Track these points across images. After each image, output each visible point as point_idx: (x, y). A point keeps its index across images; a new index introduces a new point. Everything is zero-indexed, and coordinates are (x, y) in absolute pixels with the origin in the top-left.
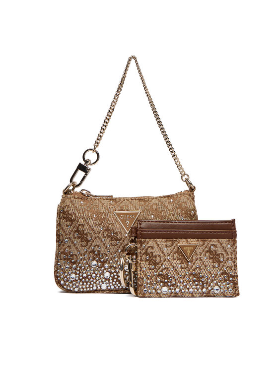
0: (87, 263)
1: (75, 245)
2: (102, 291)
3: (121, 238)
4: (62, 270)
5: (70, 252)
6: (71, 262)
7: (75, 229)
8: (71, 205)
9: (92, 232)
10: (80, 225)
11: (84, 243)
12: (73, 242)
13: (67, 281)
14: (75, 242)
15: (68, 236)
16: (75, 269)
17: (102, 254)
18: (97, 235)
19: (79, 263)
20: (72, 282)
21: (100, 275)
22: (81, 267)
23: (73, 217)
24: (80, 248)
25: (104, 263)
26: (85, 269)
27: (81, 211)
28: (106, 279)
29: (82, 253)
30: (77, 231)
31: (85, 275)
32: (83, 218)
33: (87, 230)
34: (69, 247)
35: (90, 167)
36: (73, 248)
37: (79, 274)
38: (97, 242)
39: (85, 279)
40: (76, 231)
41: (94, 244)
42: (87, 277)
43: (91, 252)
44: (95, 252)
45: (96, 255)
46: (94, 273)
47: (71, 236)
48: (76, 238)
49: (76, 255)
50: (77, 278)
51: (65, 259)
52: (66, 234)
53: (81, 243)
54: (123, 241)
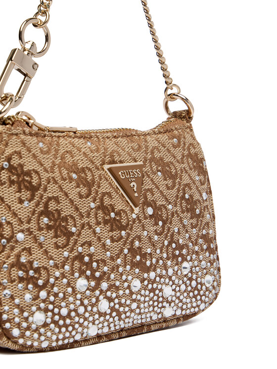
1: (41, 245)
3: (128, 225)
4: (18, 306)
5: (31, 263)
6: (36, 285)
7: (41, 208)
8: (24, 152)
9: (75, 215)
10: (50, 199)
11: (61, 240)
12: (35, 239)
13: (28, 328)
14: (42, 239)
15: (26, 226)
16: (44, 301)
17: (97, 261)
18: (86, 220)
19: (53, 286)
20: (37, 330)
21: (93, 306)
22: (56, 295)
23: (35, 181)
24: (53, 252)
25: (99, 281)
26: (64, 298)
27: (48, 164)
28: (101, 314)
29: (59, 262)
30: (46, 213)
31: (64, 312)
32: (56, 182)
33: (67, 210)
34: (29, 251)
35: (36, 60)
36: (37, 253)
37: (52, 311)
39: (64, 318)
40: (41, 214)
41: (81, 240)
42: (69, 316)
43: (75, 258)
44: (83, 257)
45: (82, 263)
46: (82, 304)
47: (33, 225)
48: (42, 229)
49: (45, 268)
50: (49, 320)
51: (21, 280)
52: (21, 222)
53: (54, 240)
54: (131, 229)
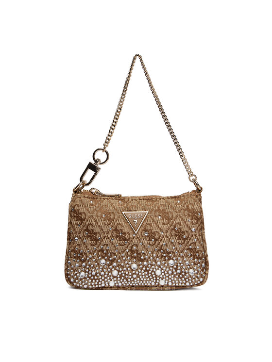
0: (96, 261)
1: (84, 243)
2: (110, 288)
3: (129, 239)
4: (72, 268)
5: (80, 250)
6: (81, 260)
7: (85, 228)
8: (81, 204)
9: (101, 232)
10: (89, 224)
11: (93, 242)
12: (82, 241)
13: (77, 279)
14: (85, 241)
15: (78, 235)
16: (84, 267)
17: (111, 253)
18: (106, 235)
19: (88, 261)
20: (81, 279)
21: (109, 272)
22: (90, 266)
23: (83, 217)
24: (89, 247)
25: (112, 261)
26: (94, 267)
27: (91, 210)
28: (114, 277)
29: (92, 251)
30: (87, 230)
31: (94, 273)
32: (93, 217)
33: (96, 230)
34: (79, 245)
35: (99, 166)
36: (83, 247)
37: (88, 272)
38: (106, 241)
39: (94, 276)
40: (85, 230)
41: (103, 243)
42: (96, 274)
43: (100, 251)
44: (104, 250)
45: (104, 254)
46: (103, 271)
47: (81, 235)
48: (85, 237)
49: (85, 253)
50: (86, 276)
51: (75, 257)
52: (76, 233)
53: (90, 242)
54: (131, 241)
